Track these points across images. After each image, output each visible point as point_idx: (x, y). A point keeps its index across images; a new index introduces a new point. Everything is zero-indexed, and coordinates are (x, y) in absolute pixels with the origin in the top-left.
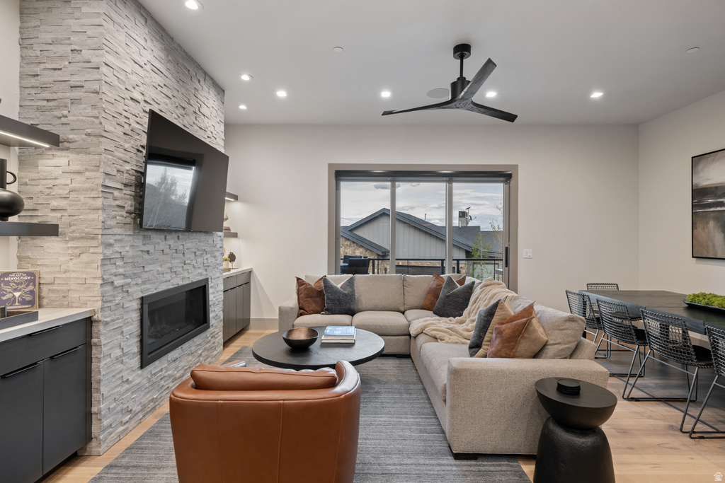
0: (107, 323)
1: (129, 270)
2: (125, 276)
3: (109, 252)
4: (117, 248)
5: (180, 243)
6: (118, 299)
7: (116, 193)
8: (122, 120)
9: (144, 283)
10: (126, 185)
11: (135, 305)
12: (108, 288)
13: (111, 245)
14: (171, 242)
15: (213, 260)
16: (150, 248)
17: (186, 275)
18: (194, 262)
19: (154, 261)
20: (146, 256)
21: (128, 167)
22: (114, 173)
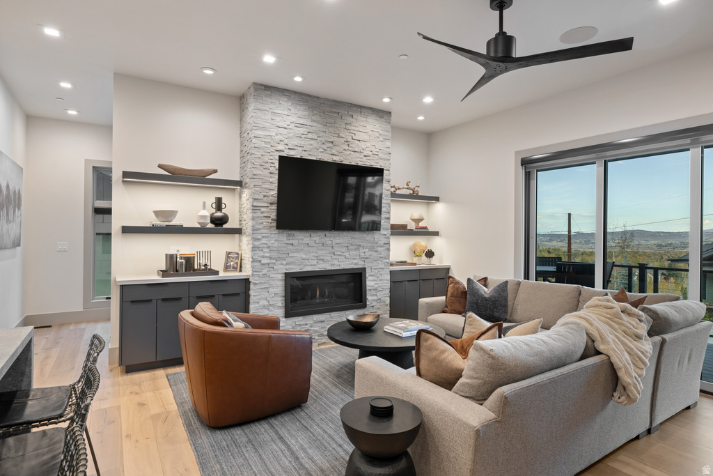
0: (255, 284)
1: (274, 255)
2: (270, 258)
3: (257, 243)
4: (264, 241)
5: (326, 239)
6: (265, 271)
7: (263, 209)
8: (268, 166)
9: (287, 264)
10: (271, 204)
11: (281, 277)
12: (256, 264)
13: (259, 239)
14: (317, 239)
15: (375, 254)
16: (295, 242)
17: (336, 262)
18: (347, 254)
19: (298, 251)
20: (291, 247)
21: (272, 193)
22: (262, 197)
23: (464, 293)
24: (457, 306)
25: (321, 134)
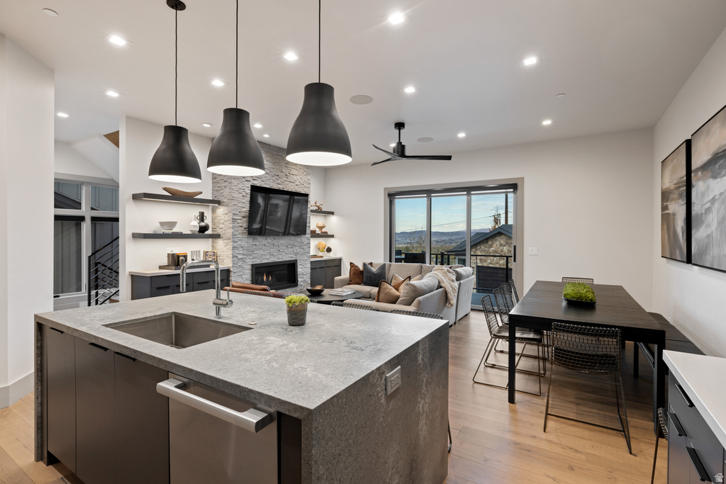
0: (234, 273)
1: (245, 252)
2: (243, 254)
3: (235, 244)
4: (239, 243)
5: (275, 241)
6: (240, 264)
7: (239, 221)
8: (241, 191)
9: (253, 258)
10: (243, 217)
11: (249, 267)
12: (235, 259)
13: (236, 242)
14: (270, 241)
15: (302, 250)
16: (257, 243)
17: (280, 256)
18: (286, 251)
19: (259, 249)
20: (255, 247)
21: (244, 210)
22: (238, 213)
23: (362, 272)
24: (357, 280)
25: (272, 170)
